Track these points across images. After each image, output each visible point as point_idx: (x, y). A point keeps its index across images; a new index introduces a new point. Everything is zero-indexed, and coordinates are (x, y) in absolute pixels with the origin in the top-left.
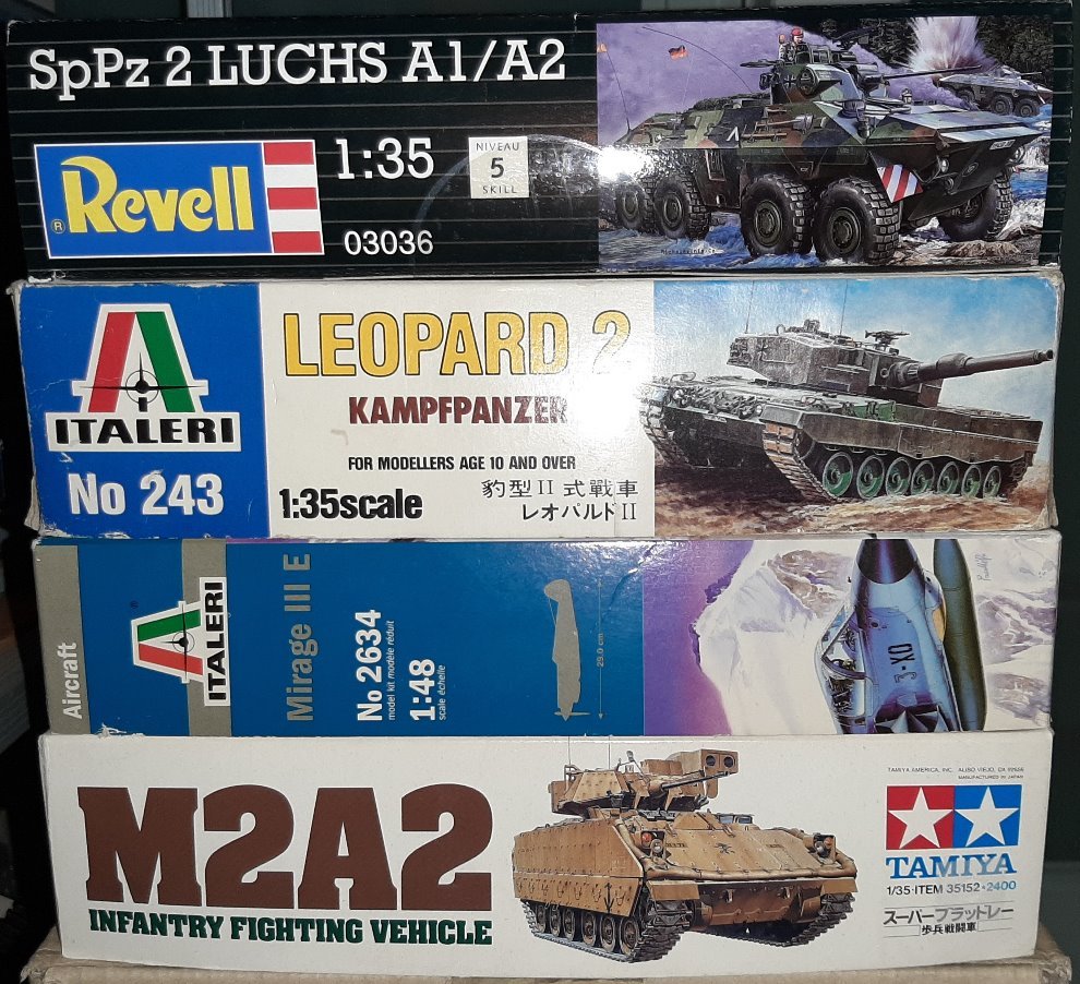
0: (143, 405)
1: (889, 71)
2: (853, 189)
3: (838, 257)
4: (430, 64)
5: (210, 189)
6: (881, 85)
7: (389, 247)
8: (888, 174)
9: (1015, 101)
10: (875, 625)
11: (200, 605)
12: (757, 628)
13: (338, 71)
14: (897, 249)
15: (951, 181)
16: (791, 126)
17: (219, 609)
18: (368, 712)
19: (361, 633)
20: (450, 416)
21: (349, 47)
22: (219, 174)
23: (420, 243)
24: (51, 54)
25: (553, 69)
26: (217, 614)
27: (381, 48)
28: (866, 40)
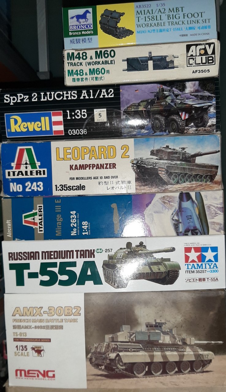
0: (26, 168)
1: (181, 93)
2: (175, 117)
3: (173, 132)
4: (86, 95)
5: (41, 122)
6: (179, 96)
7: (78, 133)
8: (182, 114)
9: (208, 98)
10: (183, 211)
11: (37, 211)
12: (157, 213)
13: (67, 97)
14: (185, 130)
15: (195, 115)
16: (161, 105)
17: (42, 211)
18: (73, 233)
19: (72, 216)
20: (91, 168)
21: (69, 92)
22: (43, 119)
23: (84, 132)
24: (9, 96)
25: (111, 95)
26: (41, 213)
27: (76, 92)
28: (176, 87)
